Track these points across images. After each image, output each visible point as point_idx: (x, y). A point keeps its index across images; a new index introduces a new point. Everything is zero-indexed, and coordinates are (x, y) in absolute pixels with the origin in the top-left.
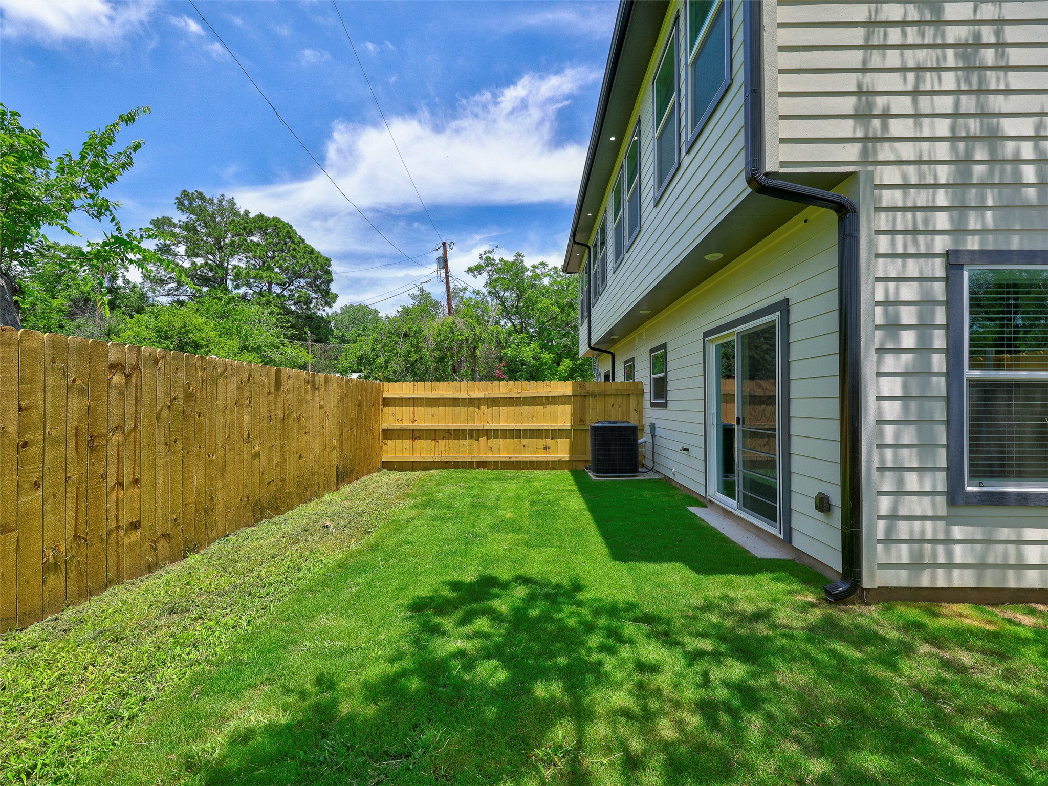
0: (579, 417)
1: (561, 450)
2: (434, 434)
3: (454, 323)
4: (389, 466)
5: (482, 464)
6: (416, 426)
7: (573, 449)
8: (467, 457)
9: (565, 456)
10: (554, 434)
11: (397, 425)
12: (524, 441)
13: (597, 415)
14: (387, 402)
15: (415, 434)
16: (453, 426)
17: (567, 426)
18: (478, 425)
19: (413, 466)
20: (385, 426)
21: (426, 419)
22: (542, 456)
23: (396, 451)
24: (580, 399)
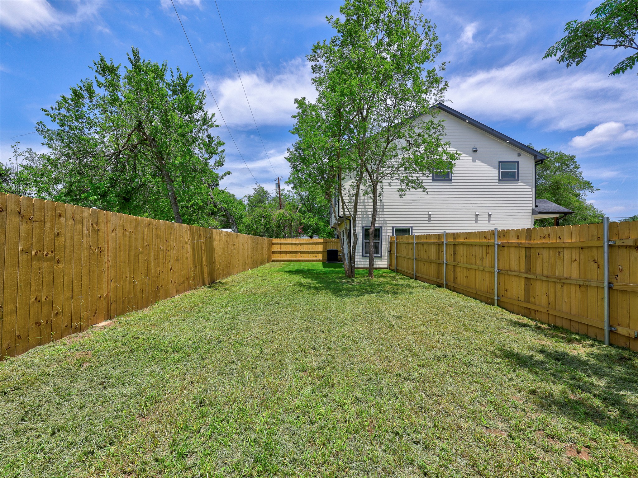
0: (324, 248)
1: (320, 257)
2: (286, 253)
3: (284, 213)
4: (274, 261)
5: (299, 261)
6: (281, 250)
7: (323, 257)
8: (295, 259)
9: (321, 259)
10: (318, 253)
11: (276, 250)
12: (310, 254)
13: (330, 247)
14: (274, 244)
15: (281, 253)
16: (291, 250)
17: (322, 250)
18: (298, 250)
19: (280, 261)
20: (273, 250)
21: (284, 248)
22: (315, 259)
23: (276, 257)
24: (325, 243)
